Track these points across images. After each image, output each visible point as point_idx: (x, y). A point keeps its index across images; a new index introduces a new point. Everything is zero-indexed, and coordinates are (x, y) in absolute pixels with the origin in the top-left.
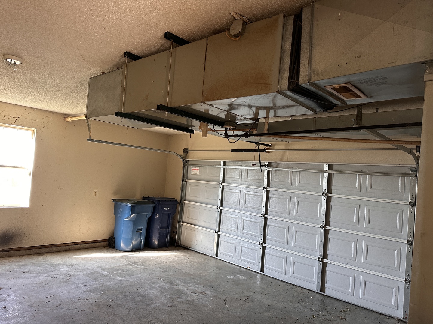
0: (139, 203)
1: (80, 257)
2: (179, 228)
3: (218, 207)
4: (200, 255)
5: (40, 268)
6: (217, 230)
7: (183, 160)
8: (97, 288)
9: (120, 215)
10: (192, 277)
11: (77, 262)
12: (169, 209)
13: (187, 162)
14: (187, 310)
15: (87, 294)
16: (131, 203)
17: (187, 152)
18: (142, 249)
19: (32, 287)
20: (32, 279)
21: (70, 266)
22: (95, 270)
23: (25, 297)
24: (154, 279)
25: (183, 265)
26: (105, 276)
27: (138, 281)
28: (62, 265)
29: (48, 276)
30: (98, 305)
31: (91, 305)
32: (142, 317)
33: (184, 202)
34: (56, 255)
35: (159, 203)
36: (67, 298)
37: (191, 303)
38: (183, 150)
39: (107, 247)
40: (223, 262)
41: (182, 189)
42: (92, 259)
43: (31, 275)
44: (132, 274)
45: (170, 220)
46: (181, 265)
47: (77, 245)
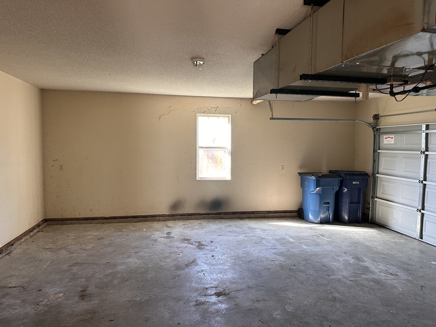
0: (324, 176)
1: (272, 224)
2: (373, 204)
3: (420, 181)
4: (399, 235)
5: (240, 230)
6: (420, 208)
7: (373, 128)
8: (283, 253)
9: (306, 188)
10: (384, 256)
11: (269, 228)
12: (358, 183)
13: (378, 130)
14: (370, 287)
15: (274, 256)
16: (316, 176)
17: (378, 119)
18: (331, 222)
19: (233, 244)
20: (233, 238)
21: (263, 230)
22: (283, 237)
23: (227, 250)
24: (339, 252)
25: (375, 243)
26: (292, 243)
27: (322, 252)
28: (257, 229)
29: (246, 237)
30: (282, 267)
31: (276, 266)
32: (320, 285)
33: (377, 175)
34: (253, 221)
35: (346, 177)
36: (258, 257)
37: (377, 282)
38: (373, 117)
39: (297, 218)
40: (429, 245)
41: (374, 161)
42: (283, 226)
43: (233, 234)
44: (318, 245)
45: (360, 194)
46: (373, 243)
47: (271, 213)
